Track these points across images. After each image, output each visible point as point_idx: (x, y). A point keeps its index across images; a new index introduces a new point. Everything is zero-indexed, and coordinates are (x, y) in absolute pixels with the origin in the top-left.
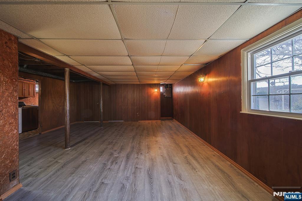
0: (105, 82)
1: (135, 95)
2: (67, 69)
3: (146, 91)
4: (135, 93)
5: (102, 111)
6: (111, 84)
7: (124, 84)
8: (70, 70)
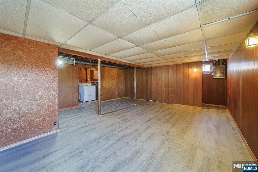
0: (140, 66)
1: (170, 76)
2: (99, 60)
3: (182, 72)
4: (170, 74)
5: (135, 90)
6: (147, 68)
7: (159, 66)
8: (101, 60)
